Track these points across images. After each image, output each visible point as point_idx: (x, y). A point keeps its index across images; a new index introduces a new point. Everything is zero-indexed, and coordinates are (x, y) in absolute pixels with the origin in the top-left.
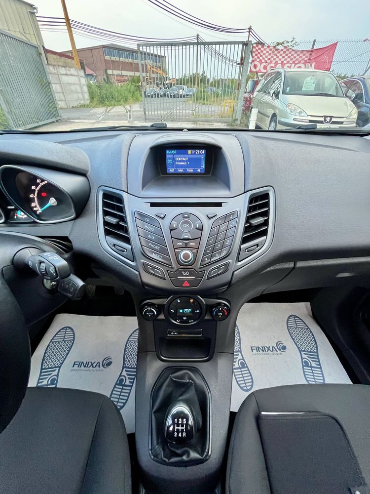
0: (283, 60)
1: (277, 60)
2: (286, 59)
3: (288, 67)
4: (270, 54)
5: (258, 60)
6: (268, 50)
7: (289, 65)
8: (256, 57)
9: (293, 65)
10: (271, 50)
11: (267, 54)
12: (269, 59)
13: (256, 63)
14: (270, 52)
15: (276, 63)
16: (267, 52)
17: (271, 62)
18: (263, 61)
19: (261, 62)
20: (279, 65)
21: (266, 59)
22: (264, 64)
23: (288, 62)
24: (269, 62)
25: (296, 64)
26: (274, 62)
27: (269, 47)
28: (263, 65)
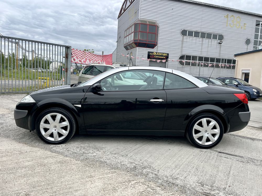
0: (89, 58)
1: (86, 58)
2: (91, 58)
3: (93, 62)
4: (82, 54)
5: (76, 56)
6: (80, 52)
7: (93, 61)
8: (74, 55)
9: (95, 61)
10: (82, 52)
11: (80, 54)
12: (82, 57)
13: (74, 58)
14: (81, 53)
15: (86, 59)
16: (80, 53)
17: (83, 58)
18: (78, 57)
19: (77, 58)
20: (88, 61)
21: (80, 57)
22: (80, 59)
23: (92, 60)
24: (81, 58)
25: (97, 61)
26: (85, 58)
27: (80, 51)
28: (78, 60)
